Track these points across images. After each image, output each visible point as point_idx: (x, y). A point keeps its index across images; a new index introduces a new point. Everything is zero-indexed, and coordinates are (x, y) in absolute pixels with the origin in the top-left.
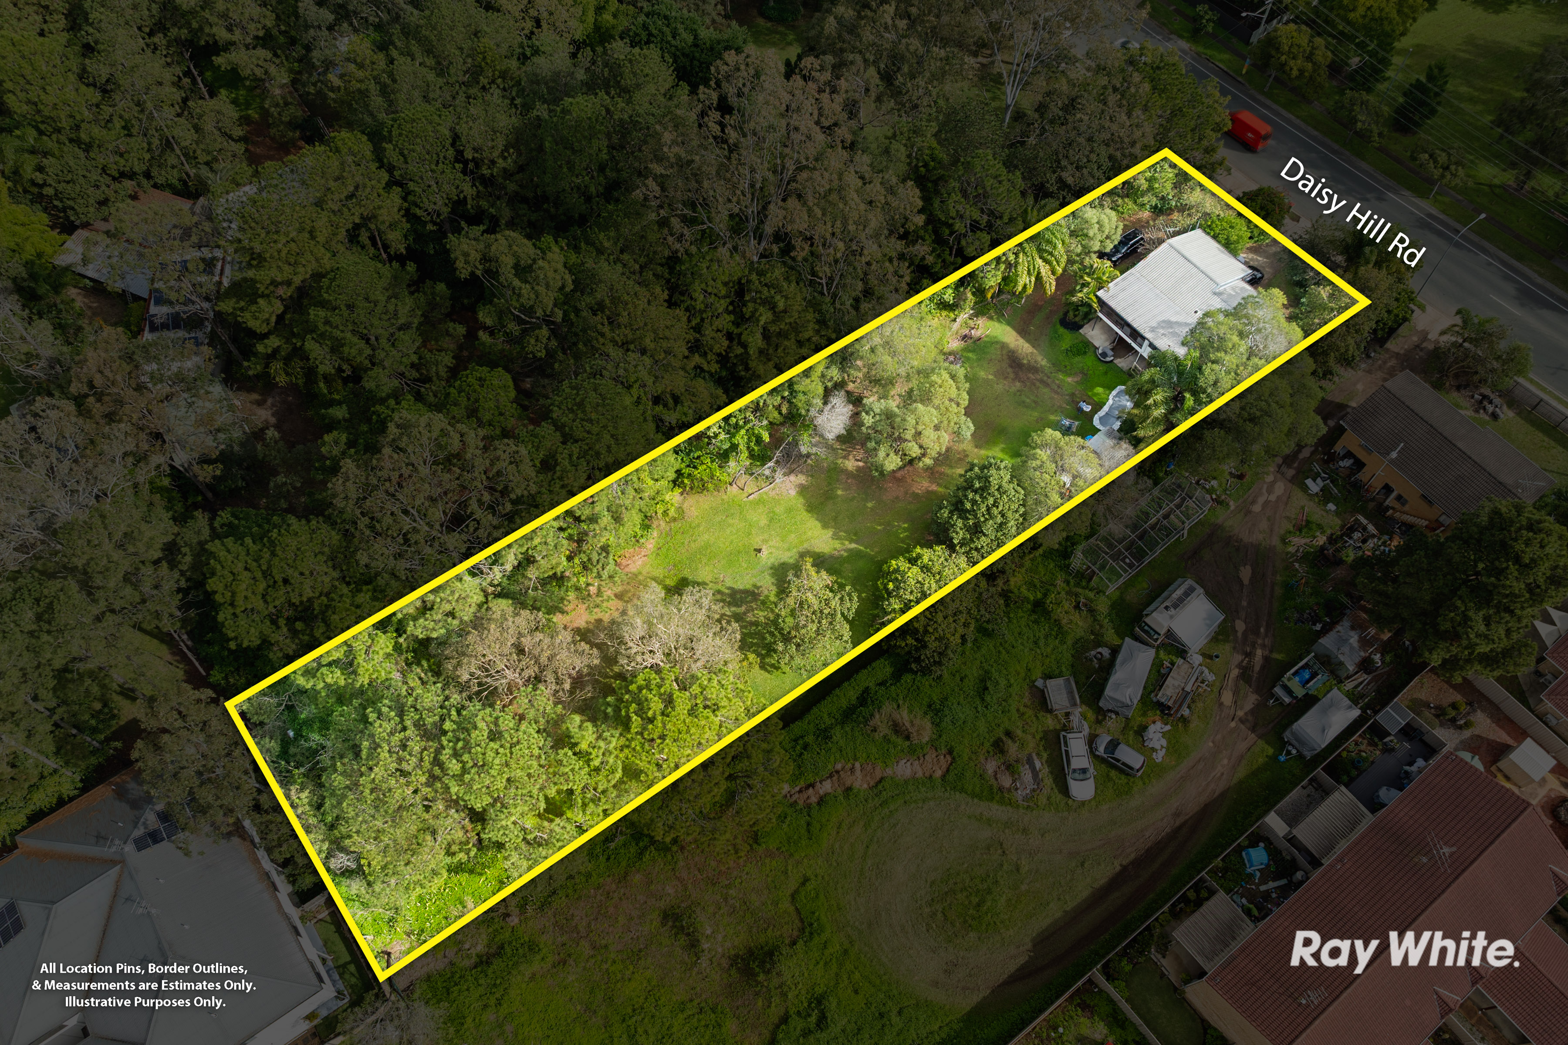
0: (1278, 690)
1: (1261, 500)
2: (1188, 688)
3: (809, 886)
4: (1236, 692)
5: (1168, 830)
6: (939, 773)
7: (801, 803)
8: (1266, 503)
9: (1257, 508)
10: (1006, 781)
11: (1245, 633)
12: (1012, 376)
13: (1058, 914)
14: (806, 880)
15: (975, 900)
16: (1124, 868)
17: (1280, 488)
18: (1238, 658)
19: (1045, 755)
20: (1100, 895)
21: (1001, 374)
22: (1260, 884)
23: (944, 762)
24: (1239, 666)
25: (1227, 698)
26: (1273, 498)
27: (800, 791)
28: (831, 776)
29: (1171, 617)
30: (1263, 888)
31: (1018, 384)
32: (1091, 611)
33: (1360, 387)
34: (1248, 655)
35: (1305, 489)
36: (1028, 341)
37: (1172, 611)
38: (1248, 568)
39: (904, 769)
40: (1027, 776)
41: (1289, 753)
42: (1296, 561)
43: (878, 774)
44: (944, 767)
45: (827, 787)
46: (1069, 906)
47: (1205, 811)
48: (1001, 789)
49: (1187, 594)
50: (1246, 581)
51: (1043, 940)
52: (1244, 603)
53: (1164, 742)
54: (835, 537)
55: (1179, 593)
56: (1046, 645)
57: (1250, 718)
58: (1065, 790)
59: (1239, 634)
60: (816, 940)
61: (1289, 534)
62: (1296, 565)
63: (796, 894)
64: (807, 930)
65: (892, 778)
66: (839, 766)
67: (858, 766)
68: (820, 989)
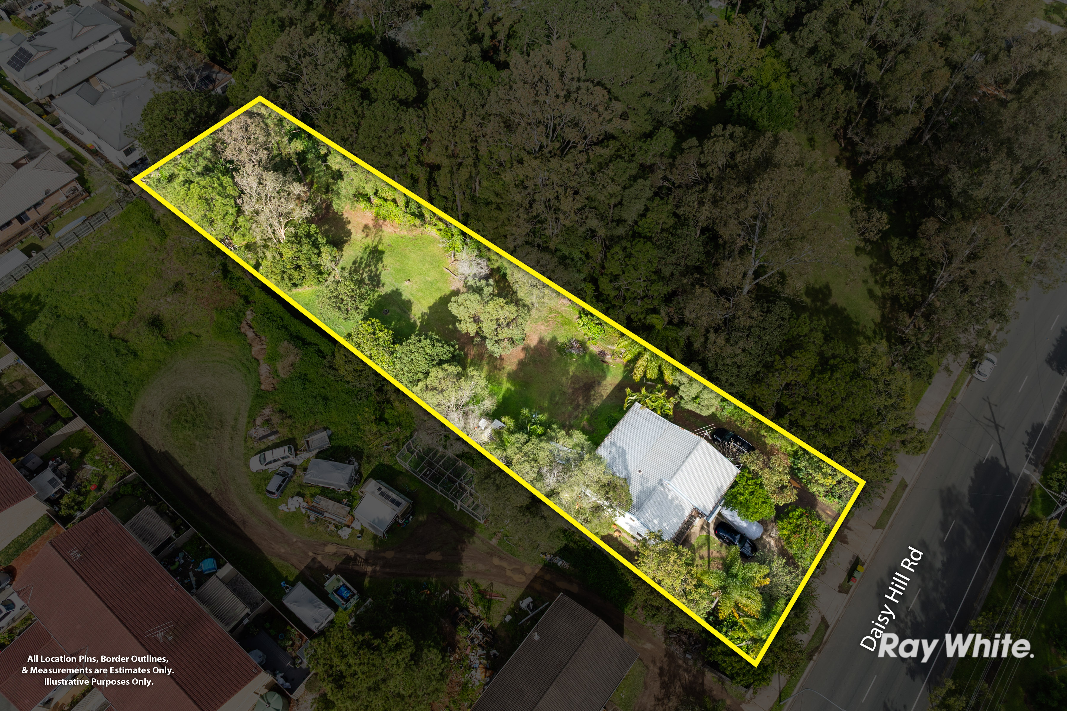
1: (504, 564)
2: (326, 514)
3: (194, 339)
4: (335, 554)
5: (234, 518)
6: (263, 387)
7: (241, 325)
8: (504, 569)
9: (496, 561)
10: (259, 421)
11: (383, 558)
12: (577, 386)
13: (181, 463)
14: (199, 337)
16: (209, 496)
17: (519, 578)
18: (363, 555)
19: (278, 441)
20: (192, 483)
21: (575, 379)
22: (194, 572)
23: (269, 388)
24: (356, 555)
25: (331, 549)
26: (509, 573)
27: (247, 323)
28: (256, 335)
29: (375, 494)
30: (191, 574)
31: (570, 391)
32: (382, 453)
33: (648, 646)
34: (366, 561)
35: (522, 597)
36: (612, 392)
37: (377, 493)
38: (440, 558)
39: (263, 369)
40: (264, 433)
41: (287, 588)
42: (451, 592)
43: (259, 358)
44: (267, 389)
45: (250, 335)
46: (186, 468)
47: (248, 540)
48: (256, 419)
49: (394, 502)
50: (428, 557)
51: (166, 456)
52: (409, 557)
53: (293, 509)
54: (423, 315)
55: (394, 496)
57: (317, 565)
59: (383, 555)
60: (165, 347)
61: (477, 585)
62: (448, 592)
63: (191, 333)
64: (169, 342)
65: (259, 365)
66: (263, 338)
67: (264, 347)
68: (140, 354)
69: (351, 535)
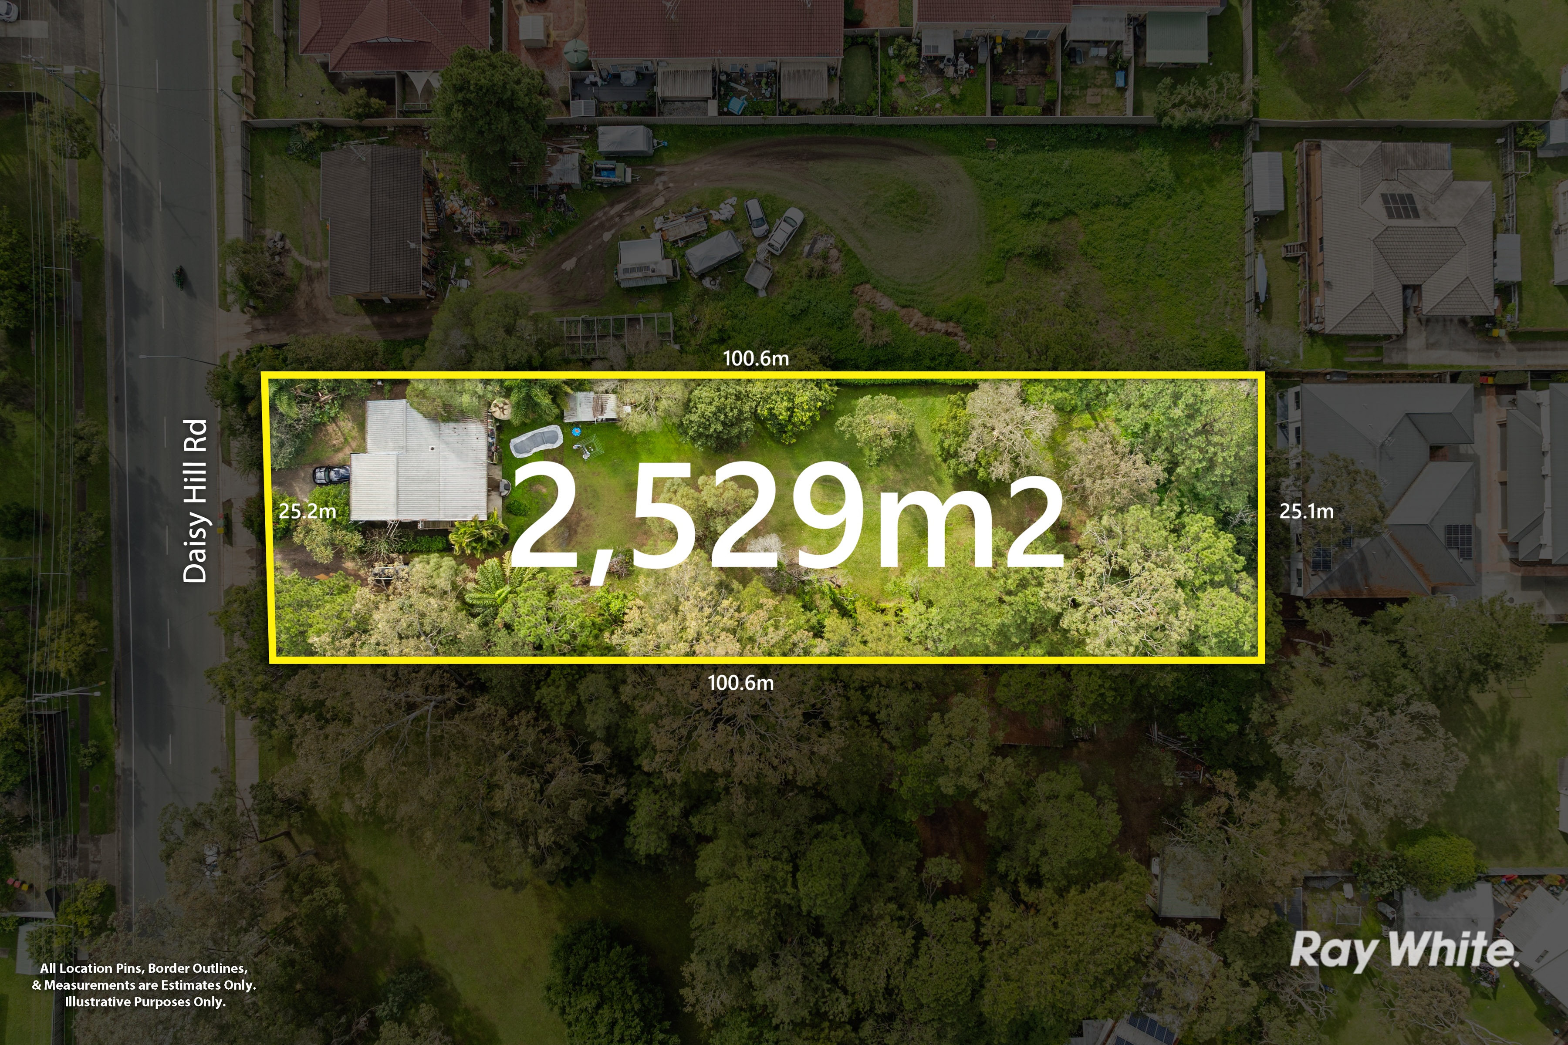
0: (629, 180)
2: (684, 219)
3: (990, 278)
4: (651, 200)
6: (868, 286)
7: (960, 328)
10: (834, 253)
11: (609, 230)
12: (582, 524)
14: (989, 283)
15: (904, 206)
18: (628, 219)
19: (799, 250)
22: (747, 93)
23: (860, 290)
24: (632, 214)
25: (659, 202)
27: (956, 335)
28: (932, 330)
29: (656, 263)
30: (747, 90)
32: (693, 311)
37: (652, 266)
38: (563, 266)
39: (886, 304)
40: (820, 246)
41: (658, 144)
42: (529, 246)
43: (904, 311)
44: (862, 287)
45: (939, 326)
47: (735, 153)
48: (840, 251)
49: (632, 270)
50: (574, 260)
51: (885, 160)
52: (590, 247)
53: (722, 206)
55: (635, 276)
56: (740, 311)
57: (657, 181)
58: (804, 223)
59: (613, 231)
60: (1007, 247)
61: (514, 267)
62: (532, 244)
63: (999, 281)
64: (1008, 256)
65: (897, 304)
66: (923, 333)
67: (912, 325)
68: (1024, 222)
69: (653, 225)
